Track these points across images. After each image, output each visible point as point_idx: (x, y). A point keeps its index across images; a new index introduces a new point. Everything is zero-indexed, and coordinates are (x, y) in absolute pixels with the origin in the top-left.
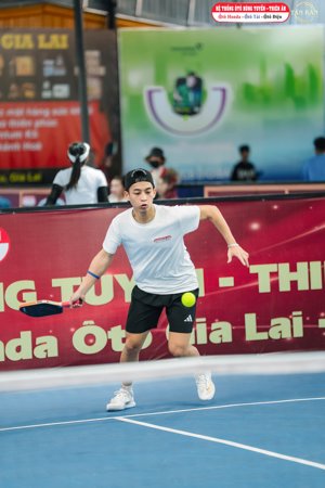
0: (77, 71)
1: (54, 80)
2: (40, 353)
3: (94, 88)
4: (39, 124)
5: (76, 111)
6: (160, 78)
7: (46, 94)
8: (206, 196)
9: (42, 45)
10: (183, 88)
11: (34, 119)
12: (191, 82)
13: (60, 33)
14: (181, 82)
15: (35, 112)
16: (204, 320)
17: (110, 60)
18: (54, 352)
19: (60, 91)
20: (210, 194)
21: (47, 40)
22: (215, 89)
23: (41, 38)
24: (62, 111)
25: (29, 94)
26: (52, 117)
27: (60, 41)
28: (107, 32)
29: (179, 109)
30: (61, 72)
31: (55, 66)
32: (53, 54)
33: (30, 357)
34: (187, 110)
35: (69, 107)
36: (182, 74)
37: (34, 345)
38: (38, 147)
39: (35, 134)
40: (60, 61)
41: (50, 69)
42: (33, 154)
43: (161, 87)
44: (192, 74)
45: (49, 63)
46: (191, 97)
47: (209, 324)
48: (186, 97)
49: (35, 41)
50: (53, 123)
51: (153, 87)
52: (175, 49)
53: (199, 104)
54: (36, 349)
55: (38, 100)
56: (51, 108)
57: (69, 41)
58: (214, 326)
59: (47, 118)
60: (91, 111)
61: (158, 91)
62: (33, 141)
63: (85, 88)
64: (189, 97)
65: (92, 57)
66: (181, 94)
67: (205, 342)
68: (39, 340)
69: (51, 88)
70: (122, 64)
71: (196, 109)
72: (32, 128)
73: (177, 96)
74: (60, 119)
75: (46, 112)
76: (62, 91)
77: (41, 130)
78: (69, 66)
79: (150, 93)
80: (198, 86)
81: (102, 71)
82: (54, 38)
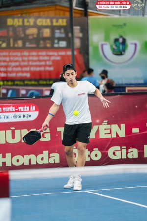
0: (70, 35)
1: (60, 39)
2: (51, 161)
3: (77, 43)
4: (52, 58)
5: (69, 53)
6: (107, 38)
7: (56, 45)
8: (127, 92)
9: (55, 23)
10: (117, 43)
11: (50, 56)
12: (121, 40)
13: (62, 18)
14: (116, 40)
15: (51, 53)
16: (125, 147)
17: (85, 30)
18: (58, 161)
19: (62, 44)
20: (129, 91)
21: (57, 21)
22: (132, 44)
23: (55, 20)
24: (63, 53)
25: (49, 45)
26: (58, 56)
27: (63, 22)
28: (84, 18)
29: (115, 53)
30: (63, 36)
31: (60, 33)
32: (59, 28)
33: (48, 162)
34: (119, 53)
35: (65, 51)
36: (117, 37)
37: (49, 157)
38: (52, 69)
39: (51, 63)
40: (62, 31)
41: (58, 34)
42: (50, 72)
43: (107, 43)
44: (121, 37)
45: (57, 31)
46: (121, 47)
47: (127, 150)
48: (119, 47)
49: (52, 22)
50: (58, 58)
51: (103, 43)
52: (114, 26)
53: (124, 50)
54: (50, 159)
55: (53, 48)
56: (58, 51)
57: (67, 22)
58: (130, 150)
59: (56, 56)
60: (76, 53)
61: (106, 44)
62: (50, 66)
63: (73, 43)
64: (120, 47)
65: (77, 29)
66: (116, 46)
67: (125, 157)
68: (51, 155)
69: (58, 43)
70: (90, 32)
71: (123, 53)
72: (49, 60)
73: (114, 47)
74: (62, 56)
75: (56, 53)
76: (63, 44)
77: (54, 61)
78: (66, 33)
79: (102, 45)
80: (124, 42)
81: (81, 35)
82: (60, 20)
